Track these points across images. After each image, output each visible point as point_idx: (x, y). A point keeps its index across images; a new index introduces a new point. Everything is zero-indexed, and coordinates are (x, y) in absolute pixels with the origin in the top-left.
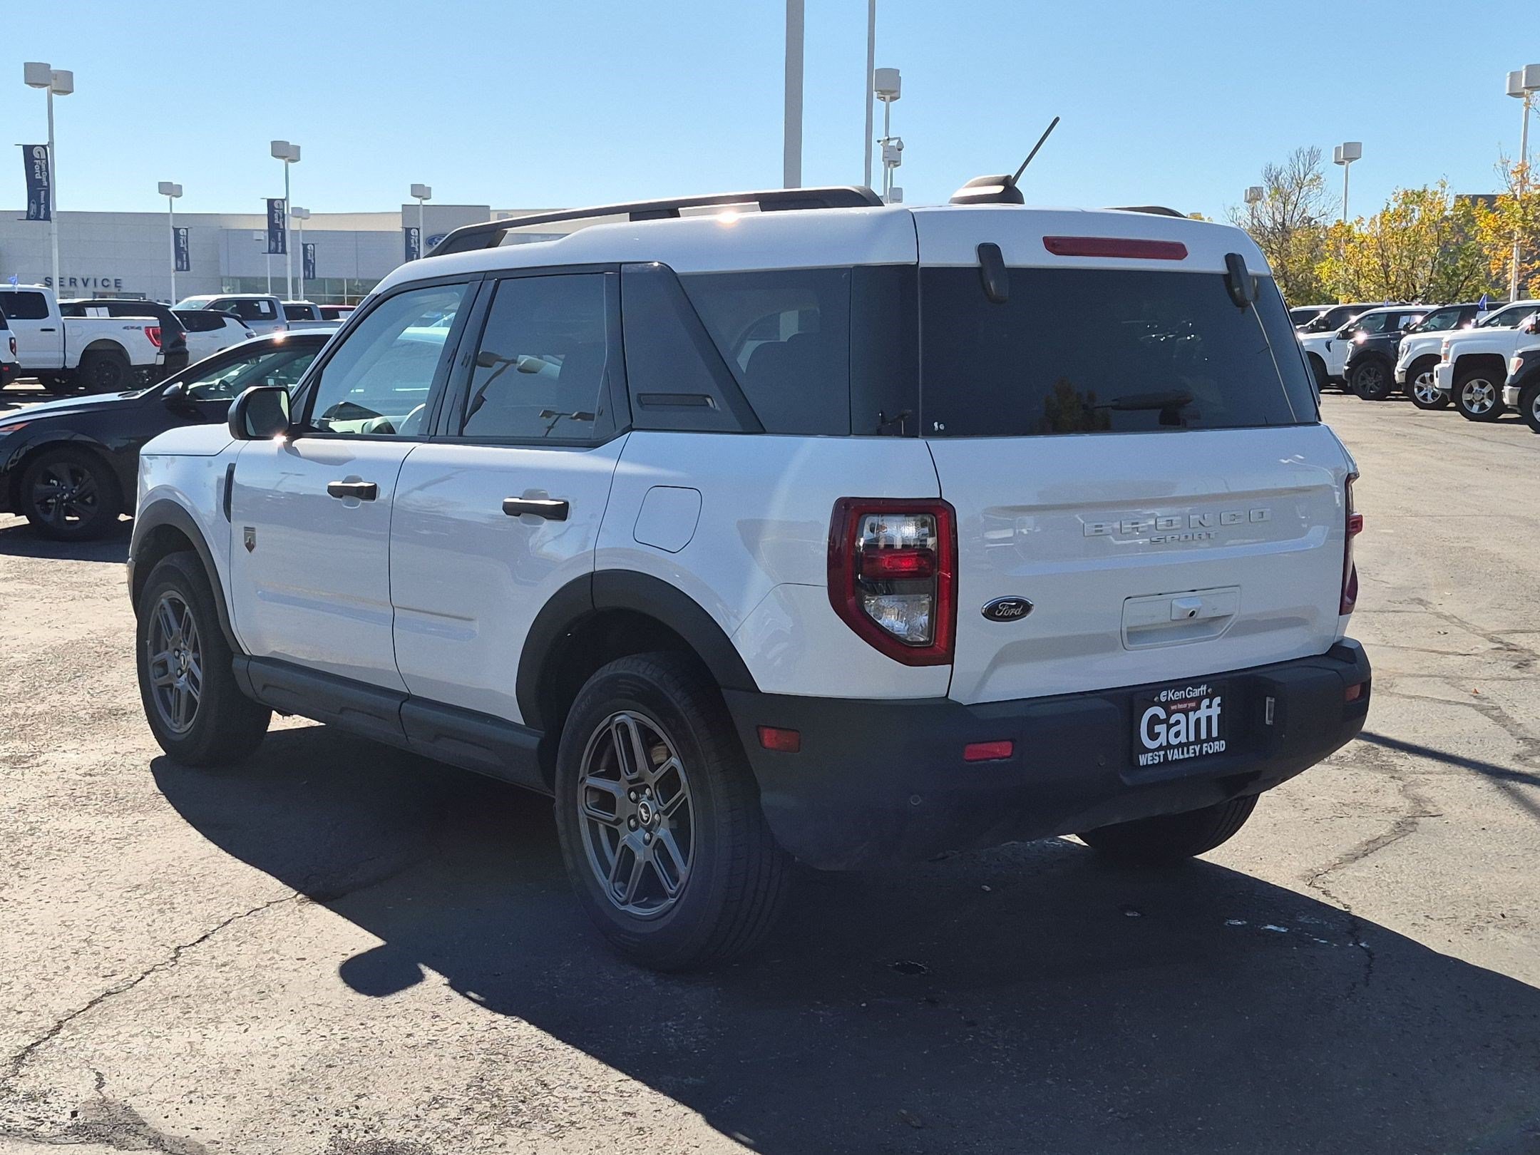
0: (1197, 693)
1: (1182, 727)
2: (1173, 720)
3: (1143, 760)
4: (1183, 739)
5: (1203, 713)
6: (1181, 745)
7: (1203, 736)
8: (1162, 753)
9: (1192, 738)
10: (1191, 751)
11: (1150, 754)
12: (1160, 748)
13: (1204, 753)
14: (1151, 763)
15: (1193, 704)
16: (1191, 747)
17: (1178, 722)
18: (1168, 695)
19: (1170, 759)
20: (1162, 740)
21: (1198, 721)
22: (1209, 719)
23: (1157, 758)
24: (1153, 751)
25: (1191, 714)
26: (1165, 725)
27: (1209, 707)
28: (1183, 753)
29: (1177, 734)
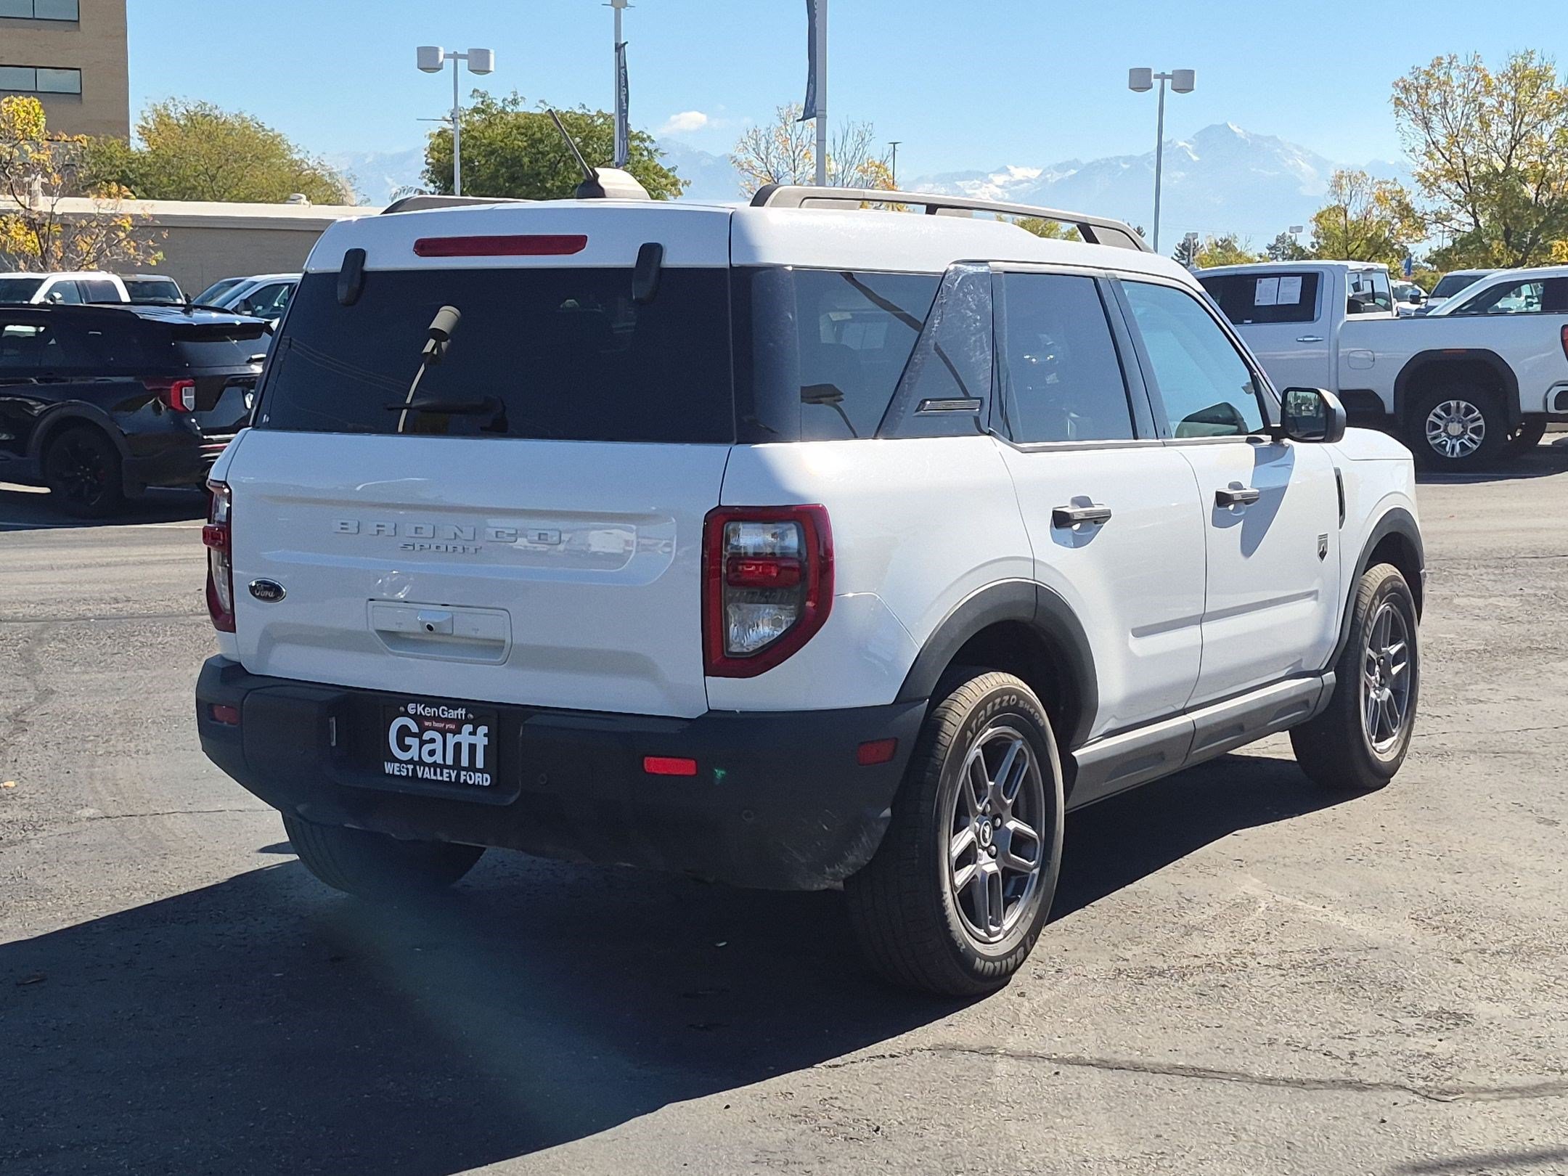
0: (453, 714)
1: (438, 746)
2: (427, 736)
3: (389, 768)
4: (438, 758)
5: (465, 738)
6: (435, 765)
7: (465, 762)
8: (411, 767)
9: (450, 761)
10: (445, 775)
11: (398, 765)
12: (411, 761)
13: (462, 781)
14: (398, 773)
15: (452, 727)
16: (445, 771)
17: (432, 741)
18: (416, 708)
19: (420, 775)
20: (413, 753)
21: (458, 746)
22: (472, 748)
23: (405, 771)
24: (400, 762)
25: (449, 736)
26: (417, 740)
27: (473, 733)
28: (435, 774)
29: (432, 753)
